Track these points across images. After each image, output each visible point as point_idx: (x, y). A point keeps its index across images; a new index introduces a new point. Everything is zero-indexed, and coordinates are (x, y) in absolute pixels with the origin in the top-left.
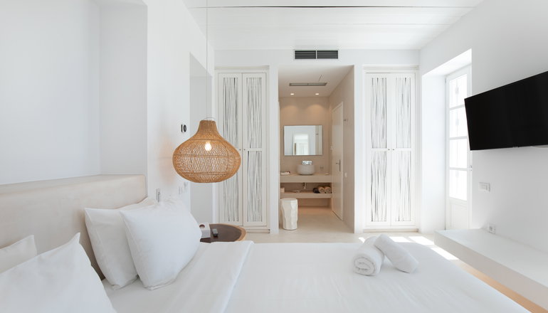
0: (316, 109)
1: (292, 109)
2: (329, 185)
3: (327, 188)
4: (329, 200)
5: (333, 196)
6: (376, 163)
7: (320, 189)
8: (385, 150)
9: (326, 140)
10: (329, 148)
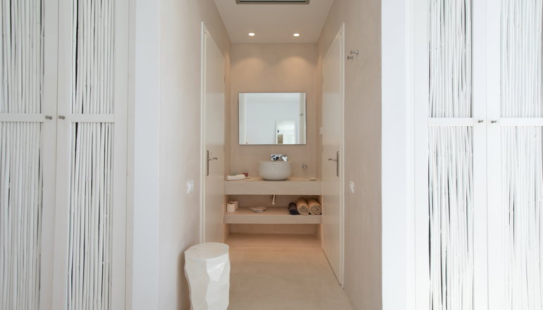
0: (295, 65)
1: (252, 65)
2: (316, 199)
3: (313, 204)
4: (317, 227)
5: (325, 220)
6: (442, 159)
7: (300, 205)
8: (469, 122)
9: (313, 118)
10: (318, 131)
